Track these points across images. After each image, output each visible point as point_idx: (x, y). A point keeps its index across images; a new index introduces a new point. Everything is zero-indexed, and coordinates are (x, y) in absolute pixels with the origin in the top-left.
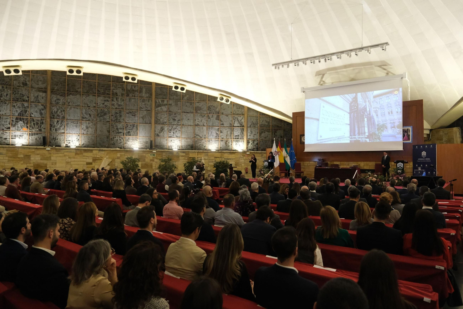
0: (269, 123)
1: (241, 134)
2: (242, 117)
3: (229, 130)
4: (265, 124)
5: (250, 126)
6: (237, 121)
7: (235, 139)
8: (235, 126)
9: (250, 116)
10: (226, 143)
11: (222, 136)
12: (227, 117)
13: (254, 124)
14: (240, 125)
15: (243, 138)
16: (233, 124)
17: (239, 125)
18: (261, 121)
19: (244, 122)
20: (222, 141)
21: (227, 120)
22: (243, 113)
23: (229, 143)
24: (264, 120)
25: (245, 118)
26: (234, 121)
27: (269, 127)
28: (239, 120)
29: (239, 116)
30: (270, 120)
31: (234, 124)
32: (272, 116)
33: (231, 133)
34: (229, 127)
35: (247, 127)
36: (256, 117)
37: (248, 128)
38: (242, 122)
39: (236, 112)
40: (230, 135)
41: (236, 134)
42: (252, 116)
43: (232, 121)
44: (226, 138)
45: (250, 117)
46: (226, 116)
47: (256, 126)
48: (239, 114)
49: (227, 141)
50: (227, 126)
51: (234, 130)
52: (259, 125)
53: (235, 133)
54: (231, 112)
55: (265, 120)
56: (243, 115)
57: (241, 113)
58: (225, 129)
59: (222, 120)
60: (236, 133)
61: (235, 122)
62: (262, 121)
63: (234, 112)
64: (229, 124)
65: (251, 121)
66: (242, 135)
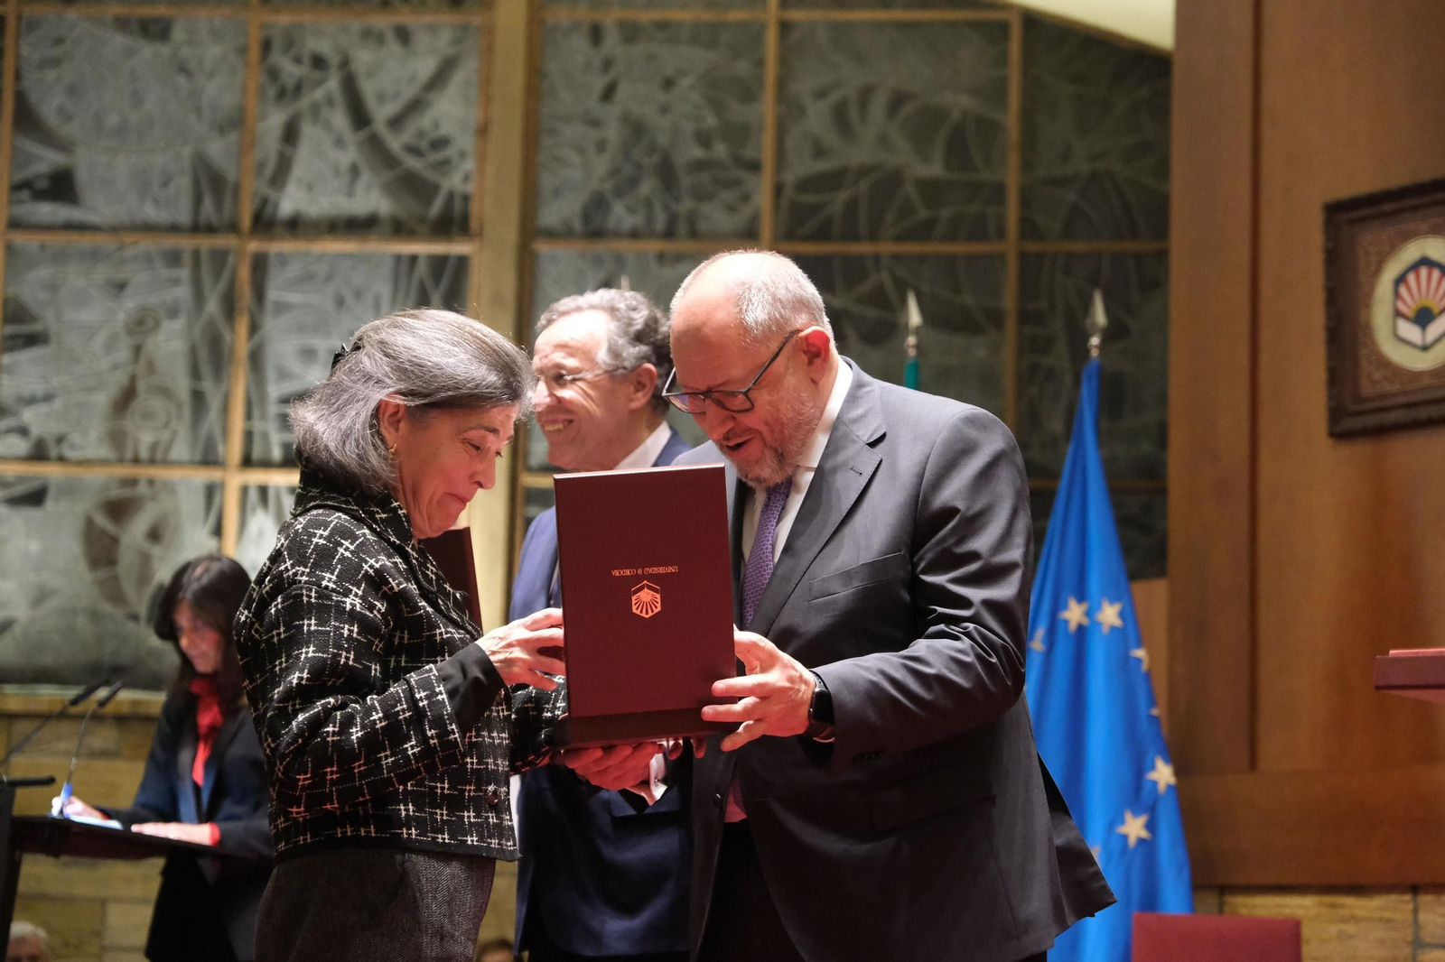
0: (965, 143)
2: (436, 33)
3: (183, 292)
4: (896, 178)
5: (597, 205)
6: (339, 119)
8: (296, 226)
9: (583, 14)
10: (101, 550)
11: (29, 416)
12: (148, 51)
13: (667, 174)
14: (389, 189)
16: (252, 189)
17: (371, 199)
18: (817, 119)
19: (464, 141)
20: (35, 498)
21: (137, 99)
23: (155, 535)
24: (866, 94)
25: (488, 52)
26: (275, 120)
27: (979, 232)
28: (381, 114)
29: (382, 22)
30: (997, 93)
31: (280, 176)
33: (211, 356)
34: (186, 243)
35: (530, 232)
36: (706, 36)
37: (543, 248)
38: (440, 143)
40: (198, 398)
42: (631, 33)
43: (236, 122)
44: (117, 438)
45: (596, 34)
46: (122, 24)
49: (119, 509)
50: (148, 228)
51: (272, 294)
52: (763, 198)
53: (282, 345)
55: (898, 101)
58: (102, 272)
59: (49, 108)
60: (309, 354)
61: (290, 134)
62: (840, 116)
64: (183, 183)
65: (610, 113)
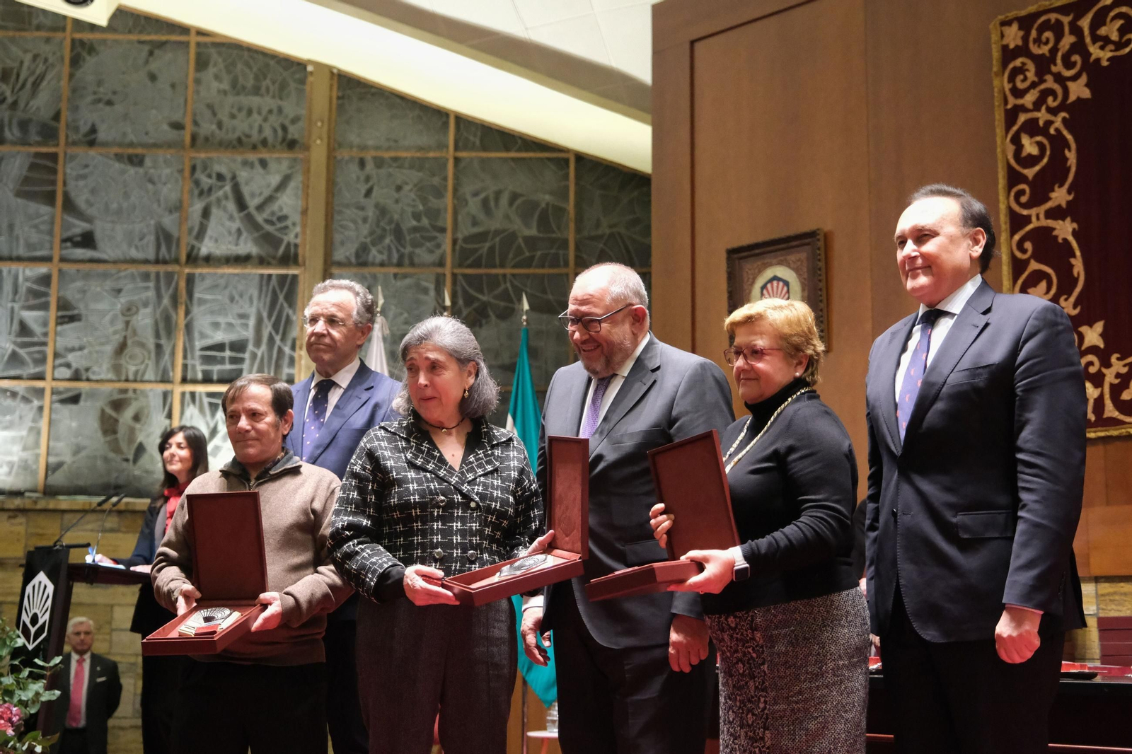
0: (548, 218)
1: (267, 329)
2: (280, 163)
3: (151, 294)
4: (513, 236)
5: (364, 249)
6: (231, 206)
7: (207, 380)
8: (208, 260)
9: (355, 153)
10: (109, 426)
11: (71, 357)
12: (132, 170)
13: (398, 233)
14: (256, 241)
15: (286, 371)
16: (186, 241)
17: (247, 246)
18: (474, 206)
19: (295, 217)
20: (75, 399)
21: (126, 195)
22: (293, 132)
23: (137, 418)
24: (498, 194)
25: (307, 171)
26: (198, 206)
27: (555, 264)
28: (252, 203)
29: (253, 157)
30: (563, 194)
31: (200, 235)
32: (581, 158)
33: (165, 326)
34: (152, 269)
35: (329, 263)
36: (418, 164)
38: (283, 218)
39: (220, 125)
40: (159, 347)
41: (219, 337)
42: (379, 163)
43: (178, 207)
44: (117, 368)
45: (362, 163)
46: (119, 157)
47: (423, 255)
48: (255, 137)
49: (118, 405)
50: (133, 261)
51: (197, 295)
52: (447, 246)
53: (202, 321)
54: (178, 126)
55: (514, 197)
56: (291, 145)
57: (268, 133)
58: (109, 284)
59: (81, 200)
60: (216, 325)
61: (206, 213)
62: (485, 203)
63: (208, 128)
64: (152, 237)
65: (369, 203)
66: (271, 340)
